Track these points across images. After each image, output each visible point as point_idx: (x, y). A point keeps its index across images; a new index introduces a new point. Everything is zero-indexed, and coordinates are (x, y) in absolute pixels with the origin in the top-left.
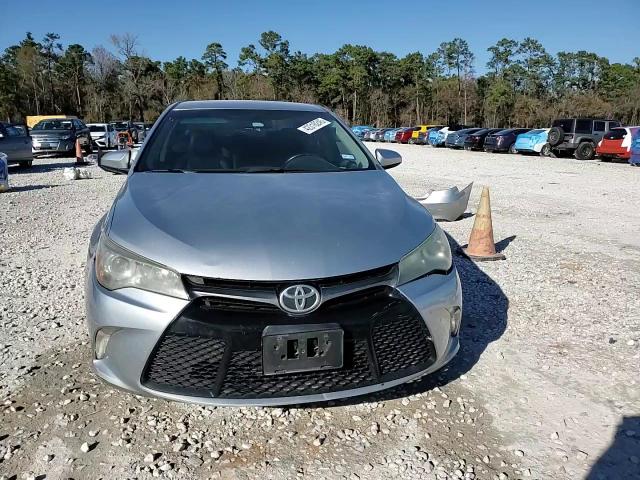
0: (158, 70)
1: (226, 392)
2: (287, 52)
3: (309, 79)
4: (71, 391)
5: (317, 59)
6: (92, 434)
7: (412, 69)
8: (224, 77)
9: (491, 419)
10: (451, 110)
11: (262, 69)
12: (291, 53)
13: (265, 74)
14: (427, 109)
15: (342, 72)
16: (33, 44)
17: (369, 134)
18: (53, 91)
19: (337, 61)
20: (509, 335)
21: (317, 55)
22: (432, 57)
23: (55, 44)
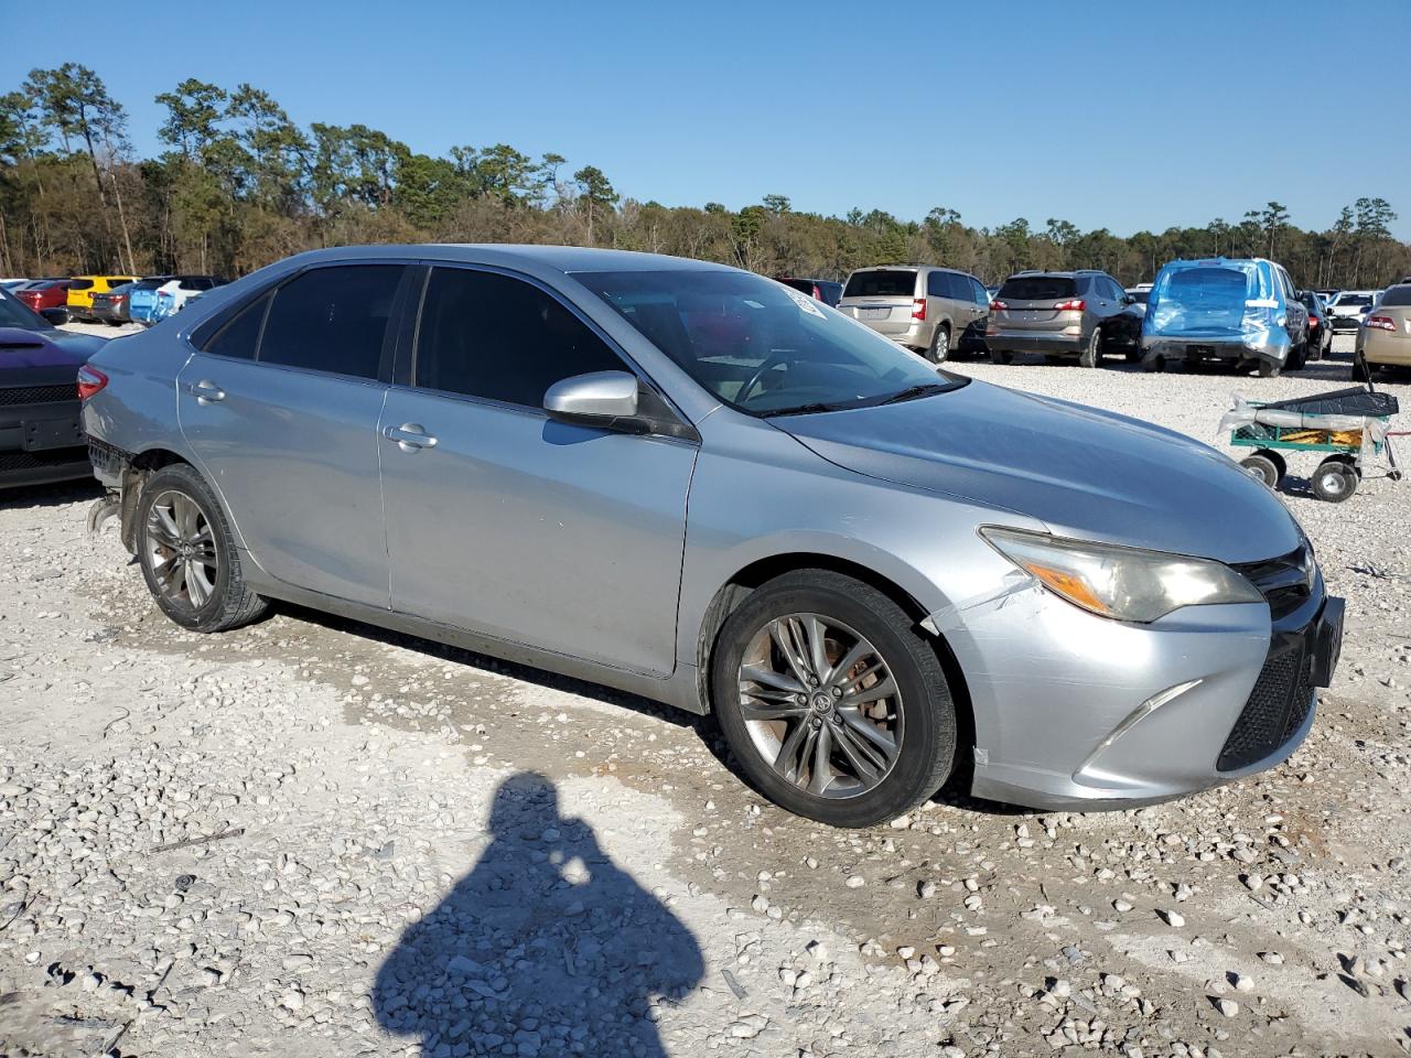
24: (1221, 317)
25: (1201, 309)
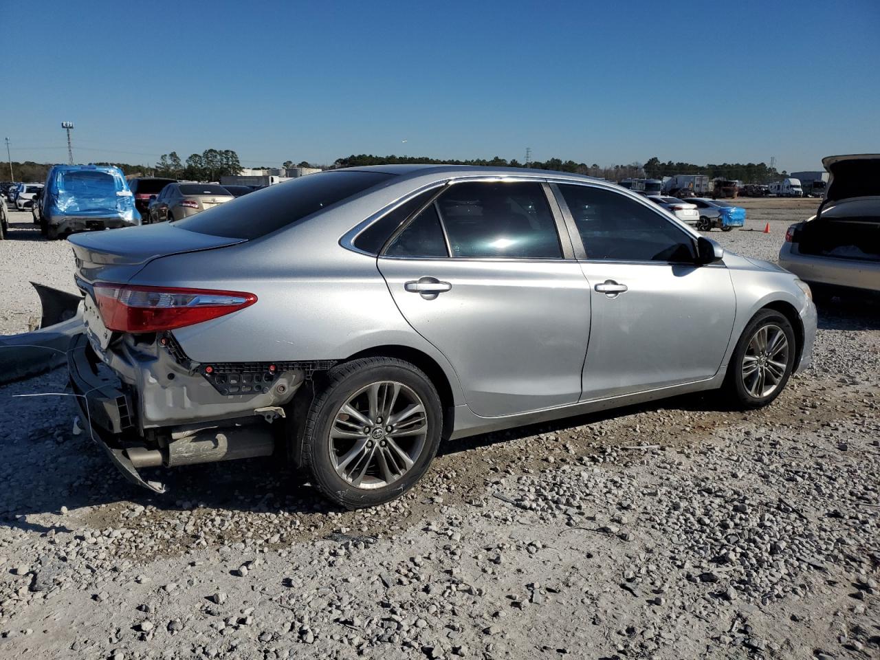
24: (100, 202)
25: (89, 198)
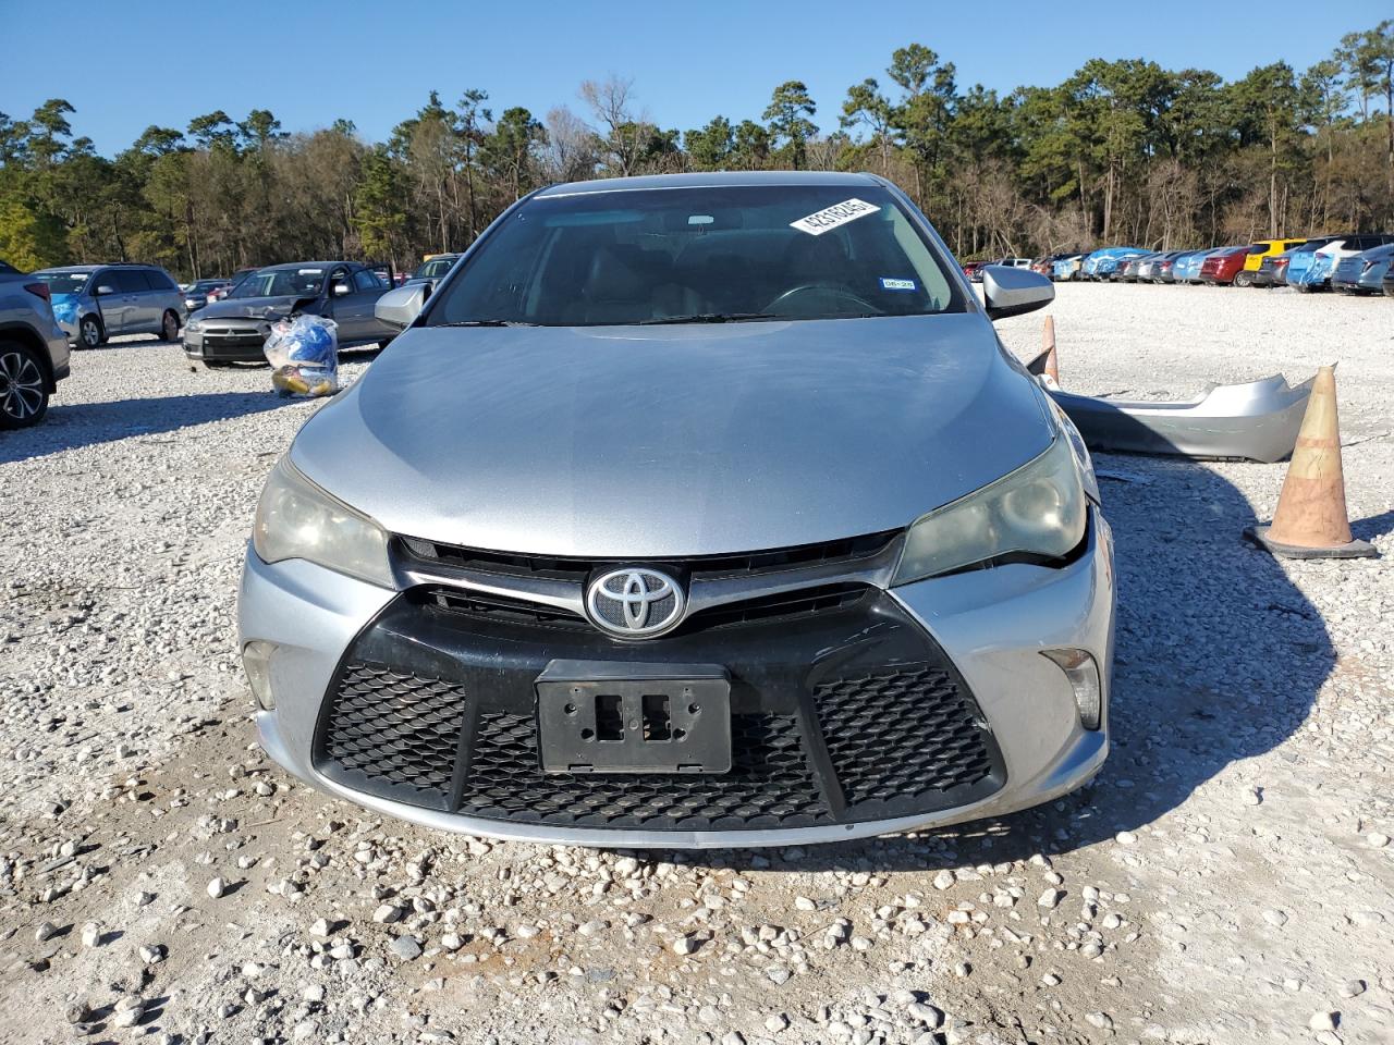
0: (673, 148)
1: (476, 802)
2: (951, 87)
3: (1000, 147)
4: (249, 774)
5: (1022, 99)
6: (243, 862)
7: (1263, 106)
8: (808, 154)
9: (1156, 950)
10: (1363, 200)
11: (893, 132)
12: (962, 90)
13: (900, 142)
14: (1299, 202)
15: (1079, 125)
16: (442, 114)
17: (1136, 265)
18: (473, 205)
19: (1070, 101)
20: (1302, 745)
21: (1021, 91)
22: (1319, 72)
23: (479, 112)
